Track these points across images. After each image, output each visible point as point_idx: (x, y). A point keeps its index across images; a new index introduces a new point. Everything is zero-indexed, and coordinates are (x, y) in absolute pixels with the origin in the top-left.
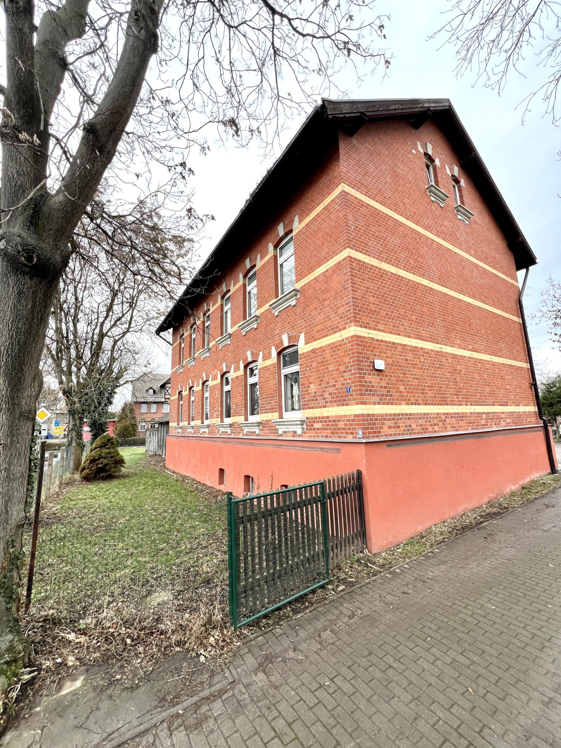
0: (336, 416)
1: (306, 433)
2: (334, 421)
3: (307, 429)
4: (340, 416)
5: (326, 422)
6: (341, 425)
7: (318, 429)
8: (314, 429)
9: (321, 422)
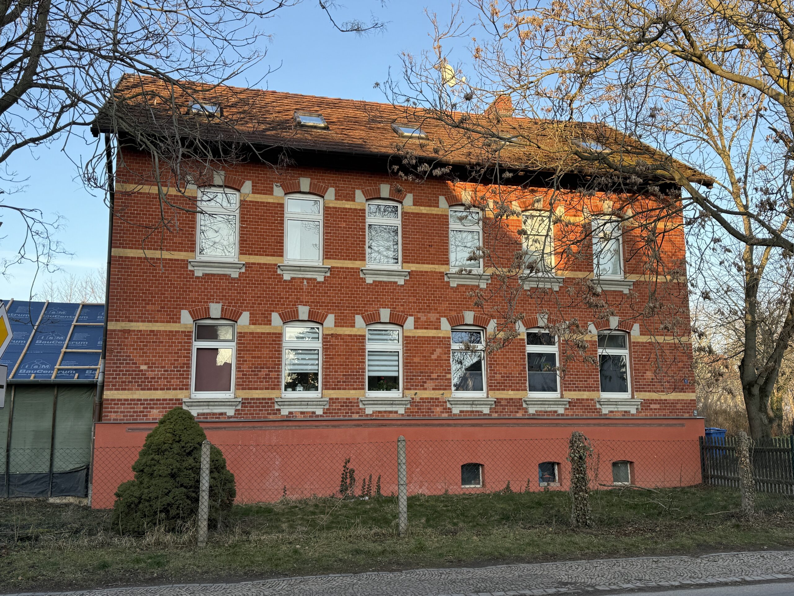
0: (674, 400)
1: (641, 412)
2: (672, 403)
3: (642, 409)
4: (679, 400)
5: (664, 403)
6: (679, 406)
7: (655, 409)
8: (651, 409)
9: (659, 403)
